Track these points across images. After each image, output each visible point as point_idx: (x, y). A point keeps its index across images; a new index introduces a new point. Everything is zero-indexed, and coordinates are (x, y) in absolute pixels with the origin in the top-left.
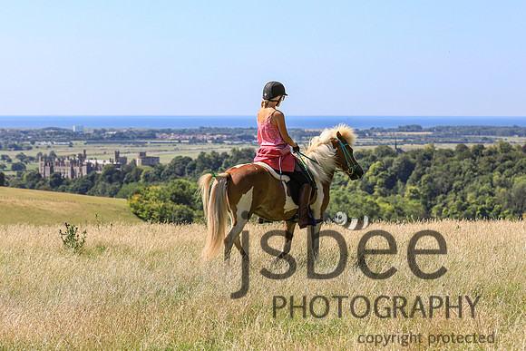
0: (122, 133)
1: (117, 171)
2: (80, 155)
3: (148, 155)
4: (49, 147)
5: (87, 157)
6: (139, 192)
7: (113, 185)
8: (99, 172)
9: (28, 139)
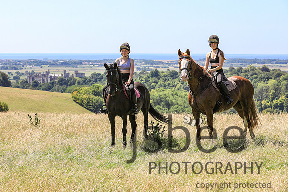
0: (66, 62)
1: (64, 80)
2: (46, 72)
3: (79, 72)
4: (31, 68)
5: (50, 73)
6: (76, 90)
7: (63, 87)
8: (56, 80)
9: (21, 65)
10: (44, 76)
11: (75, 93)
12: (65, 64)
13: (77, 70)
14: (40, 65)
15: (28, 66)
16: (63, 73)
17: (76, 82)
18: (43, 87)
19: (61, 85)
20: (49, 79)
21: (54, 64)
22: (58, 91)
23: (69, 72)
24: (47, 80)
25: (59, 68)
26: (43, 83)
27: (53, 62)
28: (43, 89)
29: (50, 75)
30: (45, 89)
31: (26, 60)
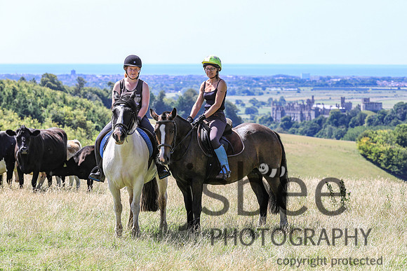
0: (346, 81)
1: (343, 115)
2: (308, 100)
3: (371, 100)
4: (278, 93)
5: (315, 102)
6: (366, 135)
7: (339, 129)
8: (326, 116)
9: (260, 86)
10: (303, 107)
11: (364, 140)
12: (344, 84)
13: (366, 96)
14: (296, 86)
15: (273, 89)
16: (340, 103)
17: (366, 120)
18: (301, 129)
19: (337, 125)
20: (313, 113)
21: (323, 84)
22: (330, 136)
23: (351, 101)
24: (309, 114)
25: (331, 93)
26: (302, 120)
27: (321, 82)
28: (302, 133)
29: (315, 106)
30: (306, 132)
31: (268, 78)
